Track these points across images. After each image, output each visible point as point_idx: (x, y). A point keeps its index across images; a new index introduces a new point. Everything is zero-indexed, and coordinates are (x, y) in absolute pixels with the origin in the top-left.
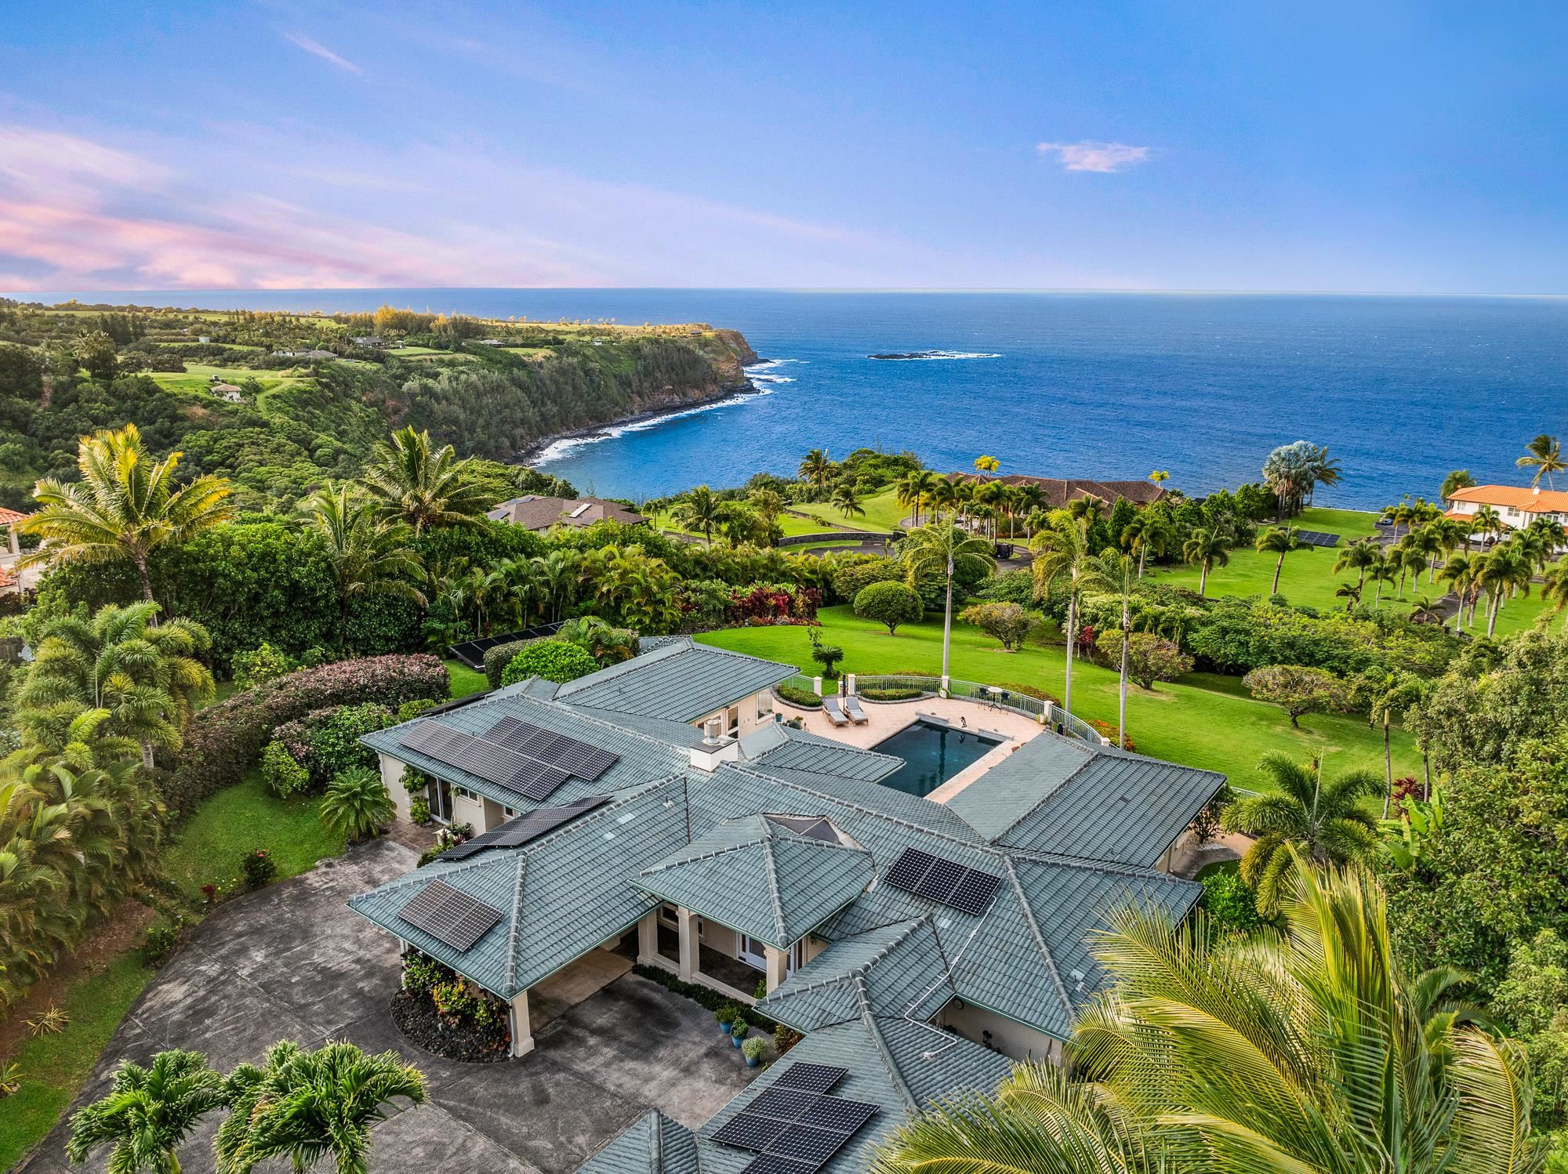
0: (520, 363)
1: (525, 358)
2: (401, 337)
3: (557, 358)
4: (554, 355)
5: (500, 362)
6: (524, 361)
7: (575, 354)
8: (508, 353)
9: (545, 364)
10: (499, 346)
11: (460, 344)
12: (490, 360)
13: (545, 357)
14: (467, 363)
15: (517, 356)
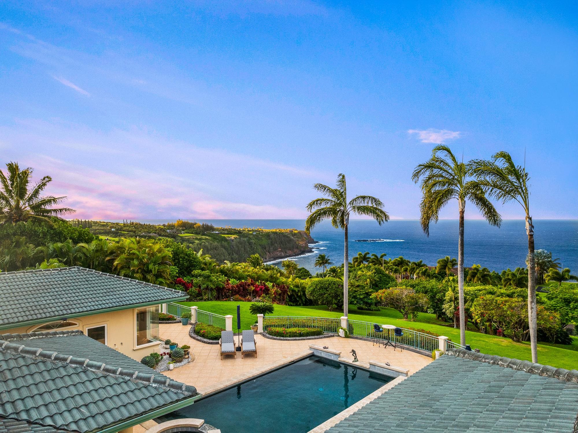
0: (225, 240)
1: (227, 238)
2: (183, 230)
3: (239, 238)
4: (238, 237)
5: (218, 239)
6: (227, 239)
7: (246, 237)
8: (221, 236)
9: (234, 240)
10: (219, 234)
11: (204, 233)
12: (214, 238)
13: (234, 238)
14: (206, 239)
15: (224, 237)
